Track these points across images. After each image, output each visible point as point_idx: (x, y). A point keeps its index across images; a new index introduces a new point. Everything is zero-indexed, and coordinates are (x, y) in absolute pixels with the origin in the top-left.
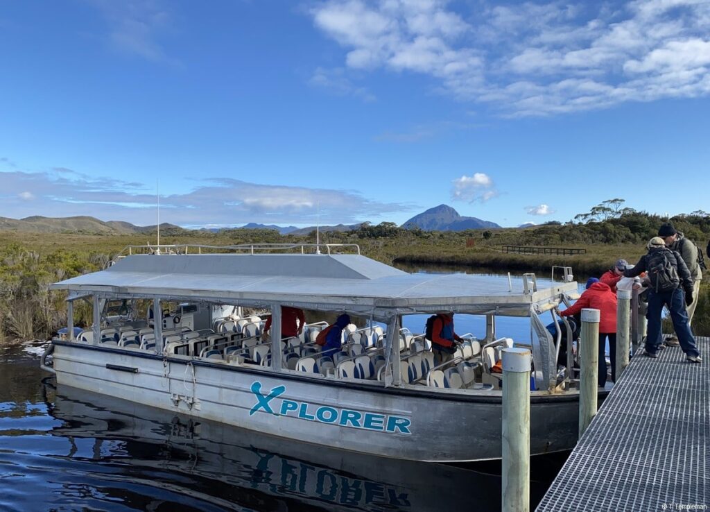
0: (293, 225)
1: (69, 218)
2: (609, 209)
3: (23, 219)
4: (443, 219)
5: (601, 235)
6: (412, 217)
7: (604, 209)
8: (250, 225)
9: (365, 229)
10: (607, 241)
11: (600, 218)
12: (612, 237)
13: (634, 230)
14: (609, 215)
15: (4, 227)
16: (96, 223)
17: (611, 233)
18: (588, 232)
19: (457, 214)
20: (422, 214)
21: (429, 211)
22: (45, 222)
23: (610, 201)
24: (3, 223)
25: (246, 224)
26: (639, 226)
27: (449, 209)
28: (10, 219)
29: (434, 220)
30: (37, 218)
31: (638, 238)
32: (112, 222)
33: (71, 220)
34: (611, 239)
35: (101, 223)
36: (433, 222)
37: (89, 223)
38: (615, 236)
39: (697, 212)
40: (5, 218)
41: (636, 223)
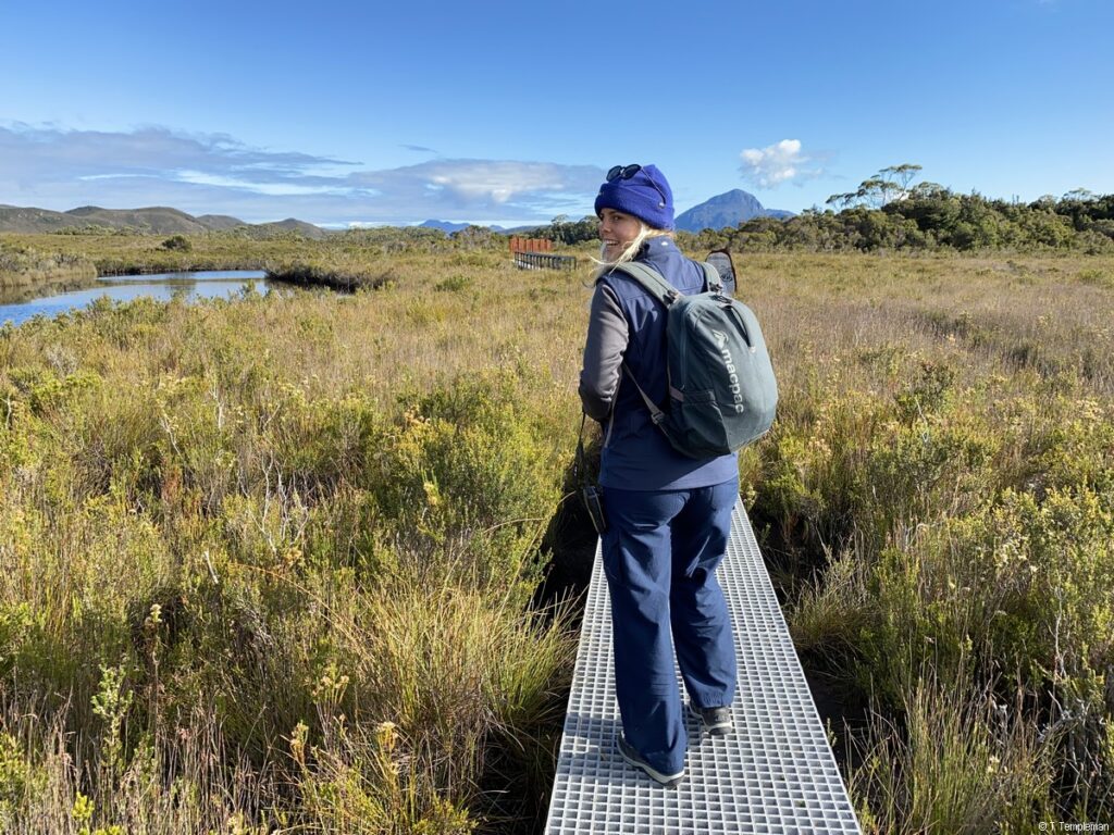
0: (496, 223)
1: (138, 210)
2: (893, 185)
3: (69, 212)
4: (734, 213)
5: (857, 234)
6: (684, 211)
7: (884, 186)
8: (430, 222)
9: (558, 229)
10: (867, 245)
11: (874, 202)
12: (878, 237)
13: (924, 225)
14: (891, 197)
15: (39, 224)
16: (179, 217)
17: (877, 231)
18: (831, 227)
19: (758, 205)
20: (702, 205)
21: (713, 201)
22: (103, 216)
23: (892, 168)
24: (37, 217)
25: (423, 222)
26: (937, 217)
27: (746, 196)
28: (47, 212)
29: (720, 214)
30: (90, 210)
31: (930, 240)
32: (209, 216)
33: (141, 213)
34: (877, 243)
35: (188, 217)
36: (718, 218)
37: (171, 218)
38: (883, 235)
39: (1075, 192)
40: (39, 210)
41: (929, 210)
